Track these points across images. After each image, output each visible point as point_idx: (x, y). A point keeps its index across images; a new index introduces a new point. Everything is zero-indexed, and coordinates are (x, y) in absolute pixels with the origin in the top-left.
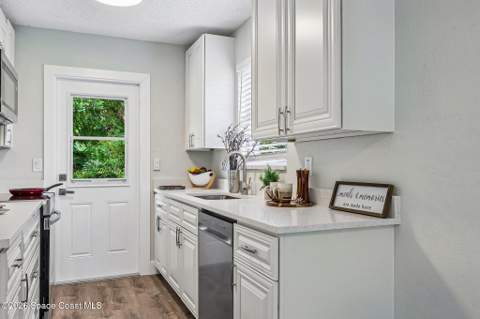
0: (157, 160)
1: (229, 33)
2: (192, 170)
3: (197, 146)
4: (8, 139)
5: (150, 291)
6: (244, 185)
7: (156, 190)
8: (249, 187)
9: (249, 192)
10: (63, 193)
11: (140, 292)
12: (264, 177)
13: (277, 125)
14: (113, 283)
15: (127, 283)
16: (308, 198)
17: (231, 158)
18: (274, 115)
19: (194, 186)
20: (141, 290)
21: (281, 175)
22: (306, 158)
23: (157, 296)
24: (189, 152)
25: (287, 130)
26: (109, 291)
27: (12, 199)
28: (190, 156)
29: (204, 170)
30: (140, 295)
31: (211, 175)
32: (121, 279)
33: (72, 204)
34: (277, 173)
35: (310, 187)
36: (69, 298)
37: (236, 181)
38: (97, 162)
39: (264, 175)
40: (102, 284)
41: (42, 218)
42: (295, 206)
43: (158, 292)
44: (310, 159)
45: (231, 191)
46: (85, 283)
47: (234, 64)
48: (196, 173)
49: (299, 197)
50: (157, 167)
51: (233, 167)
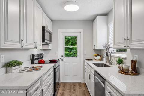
0: (85, 52)
1: (106, 14)
2: (95, 55)
3: (96, 49)
4: (50, 47)
5: (83, 89)
6: (110, 62)
7: (85, 60)
8: (112, 63)
9: (112, 64)
10: (62, 60)
11: (80, 88)
12: (117, 60)
13: (123, 44)
14: (74, 84)
15: (77, 84)
16: (136, 71)
17: (106, 53)
18: (122, 41)
19: (96, 60)
20: (81, 88)
21: (124, 61)
22: (135, 56)
23: (84, 91)
24: (94, 50)
25: (127, 46)
26: (72, 86)
27: (50, 62)
28: (95, 51)
29: (98, 55)
30: (80, 89)
31: (100, 57)
32: (76, 83)
33: (65, 63)
34: (123, 59)
35: (137, 67)
36: (63, 87)
37: (108, 60)
38: (74, 50)
39: (117, 59)
40: (71, 84)
41: (54, 68)
42: (131, 75)
43: (85, 89)
44: (137, 56)
45: (106, 63)
46: (68, 83)
47: (107, 24)
48: (96, 56)
49: (132, 70)
50: (85, 54)
51: (107, 55)
